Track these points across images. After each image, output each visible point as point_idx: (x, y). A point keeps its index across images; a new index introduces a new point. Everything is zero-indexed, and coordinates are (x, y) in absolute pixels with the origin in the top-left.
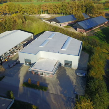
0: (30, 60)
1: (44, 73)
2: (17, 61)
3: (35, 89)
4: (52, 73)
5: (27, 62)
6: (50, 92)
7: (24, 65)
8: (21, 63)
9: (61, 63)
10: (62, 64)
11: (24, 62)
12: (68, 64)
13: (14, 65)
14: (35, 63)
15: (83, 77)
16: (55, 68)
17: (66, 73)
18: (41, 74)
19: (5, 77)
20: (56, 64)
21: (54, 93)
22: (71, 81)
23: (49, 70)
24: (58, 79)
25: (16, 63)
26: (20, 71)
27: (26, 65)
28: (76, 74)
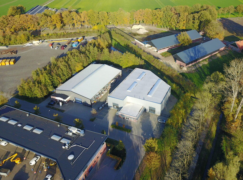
0: (118, 105)
1: (130, 117)
2: (105, 103)
3: (121, 131)
4: (136, 118)
5: (115, 106)
6: (133, 134)
7: (112, 108)
8: (109, 106)
9: (145, 109)
10: (147, 110)
11: (112, 106)
12: (152, 110)
13: (103, 108)
14: (122, 107)
15: (163, 123)
16: (139, 114)
17: (149, 119)
18: (127, 118)
19: (96, 118)
20: (140, 110)
21: (137, 135)
22: (151, 126)
23: (134, 116)
24: (141, 124)
25: (105, 106)
26: (108, 113)
27: (113, 108)
28: (158, 120)
